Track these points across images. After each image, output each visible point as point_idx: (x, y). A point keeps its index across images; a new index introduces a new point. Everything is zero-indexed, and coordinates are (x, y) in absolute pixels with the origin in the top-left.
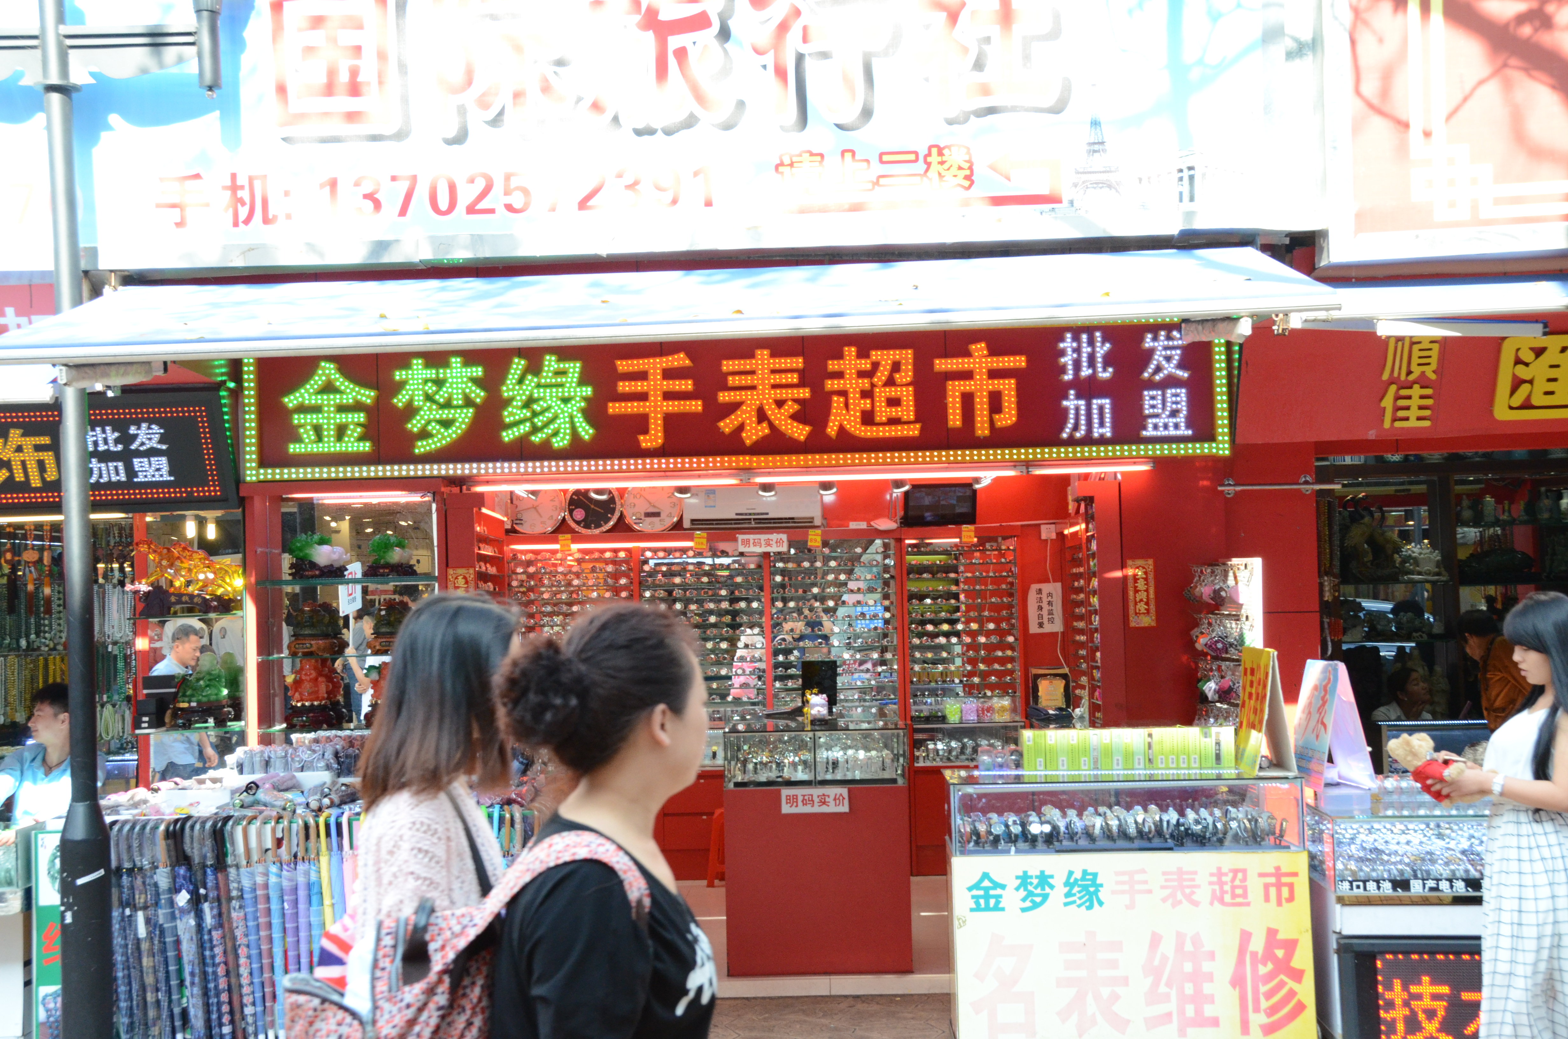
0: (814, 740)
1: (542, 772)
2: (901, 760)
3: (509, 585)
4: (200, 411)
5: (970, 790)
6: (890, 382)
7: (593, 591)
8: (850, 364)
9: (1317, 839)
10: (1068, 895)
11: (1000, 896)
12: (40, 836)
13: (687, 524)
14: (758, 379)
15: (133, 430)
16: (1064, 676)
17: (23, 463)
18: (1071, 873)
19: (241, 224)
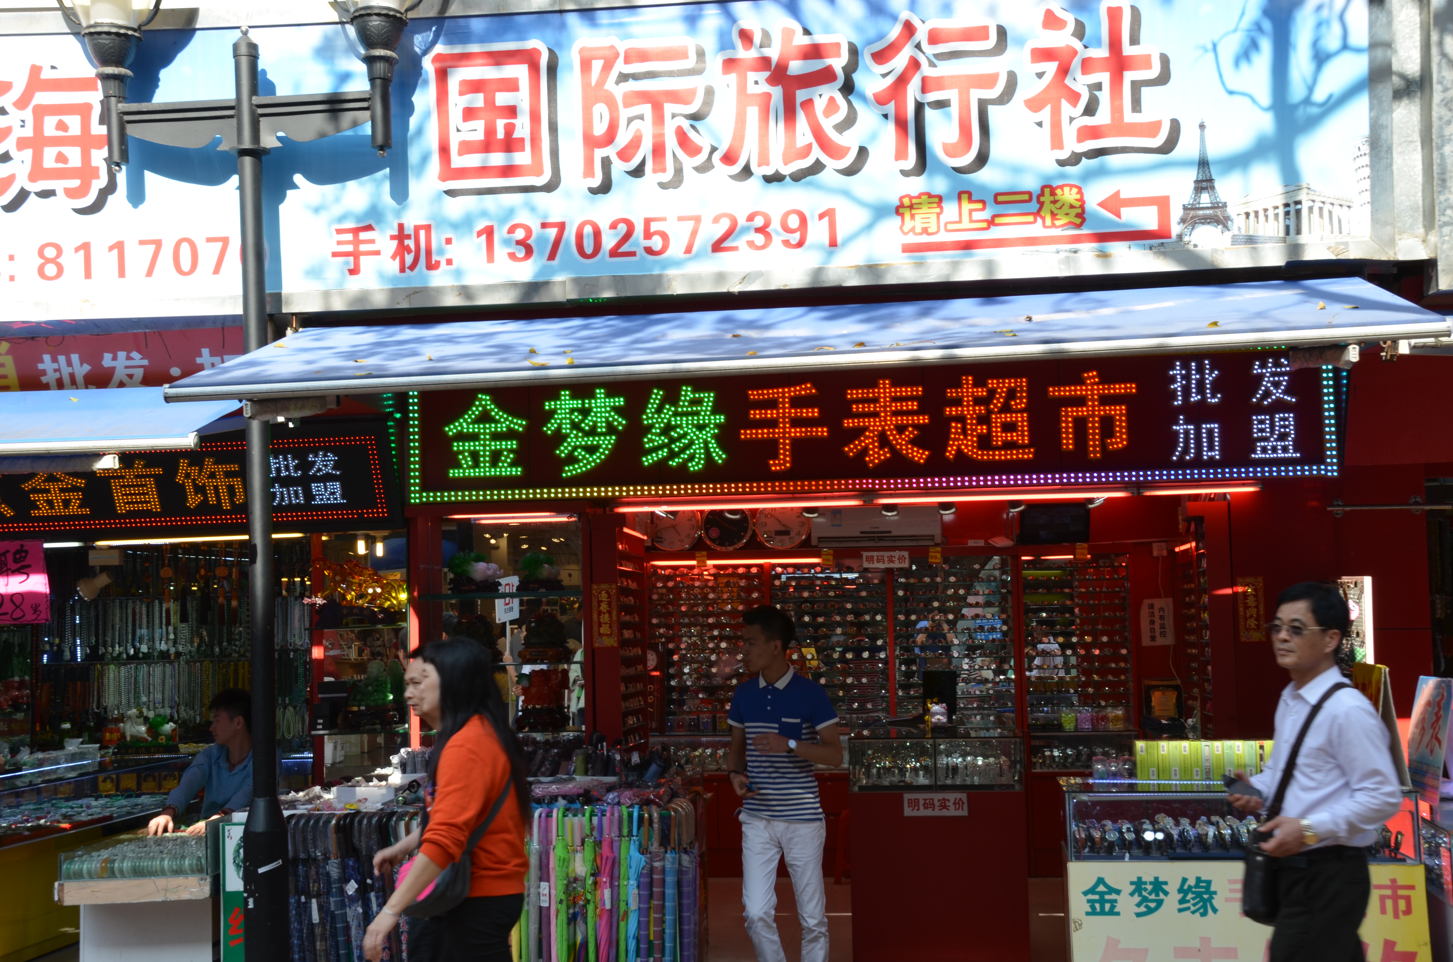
0: (935, 747)
1: (678, 774)
2: (1018, 766)
3: (650, 598)
4: (370, 440)
5: (1084, 797)
6: (1006, 408)
7: (728, 603)
8: (967, 392)
9: (1434, 852)
10: (1182, 901)
11: (1115, 901)
12: (227, 828)
13: (814, 542)
14: (880, 407)
15: (311, 458)
16: (1176, 688)
17: (216, 488)
18: (1184, 880)
19: (407, 270)
